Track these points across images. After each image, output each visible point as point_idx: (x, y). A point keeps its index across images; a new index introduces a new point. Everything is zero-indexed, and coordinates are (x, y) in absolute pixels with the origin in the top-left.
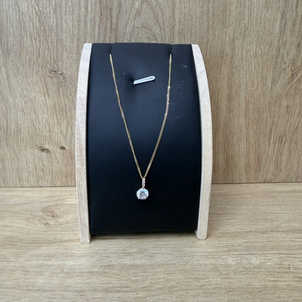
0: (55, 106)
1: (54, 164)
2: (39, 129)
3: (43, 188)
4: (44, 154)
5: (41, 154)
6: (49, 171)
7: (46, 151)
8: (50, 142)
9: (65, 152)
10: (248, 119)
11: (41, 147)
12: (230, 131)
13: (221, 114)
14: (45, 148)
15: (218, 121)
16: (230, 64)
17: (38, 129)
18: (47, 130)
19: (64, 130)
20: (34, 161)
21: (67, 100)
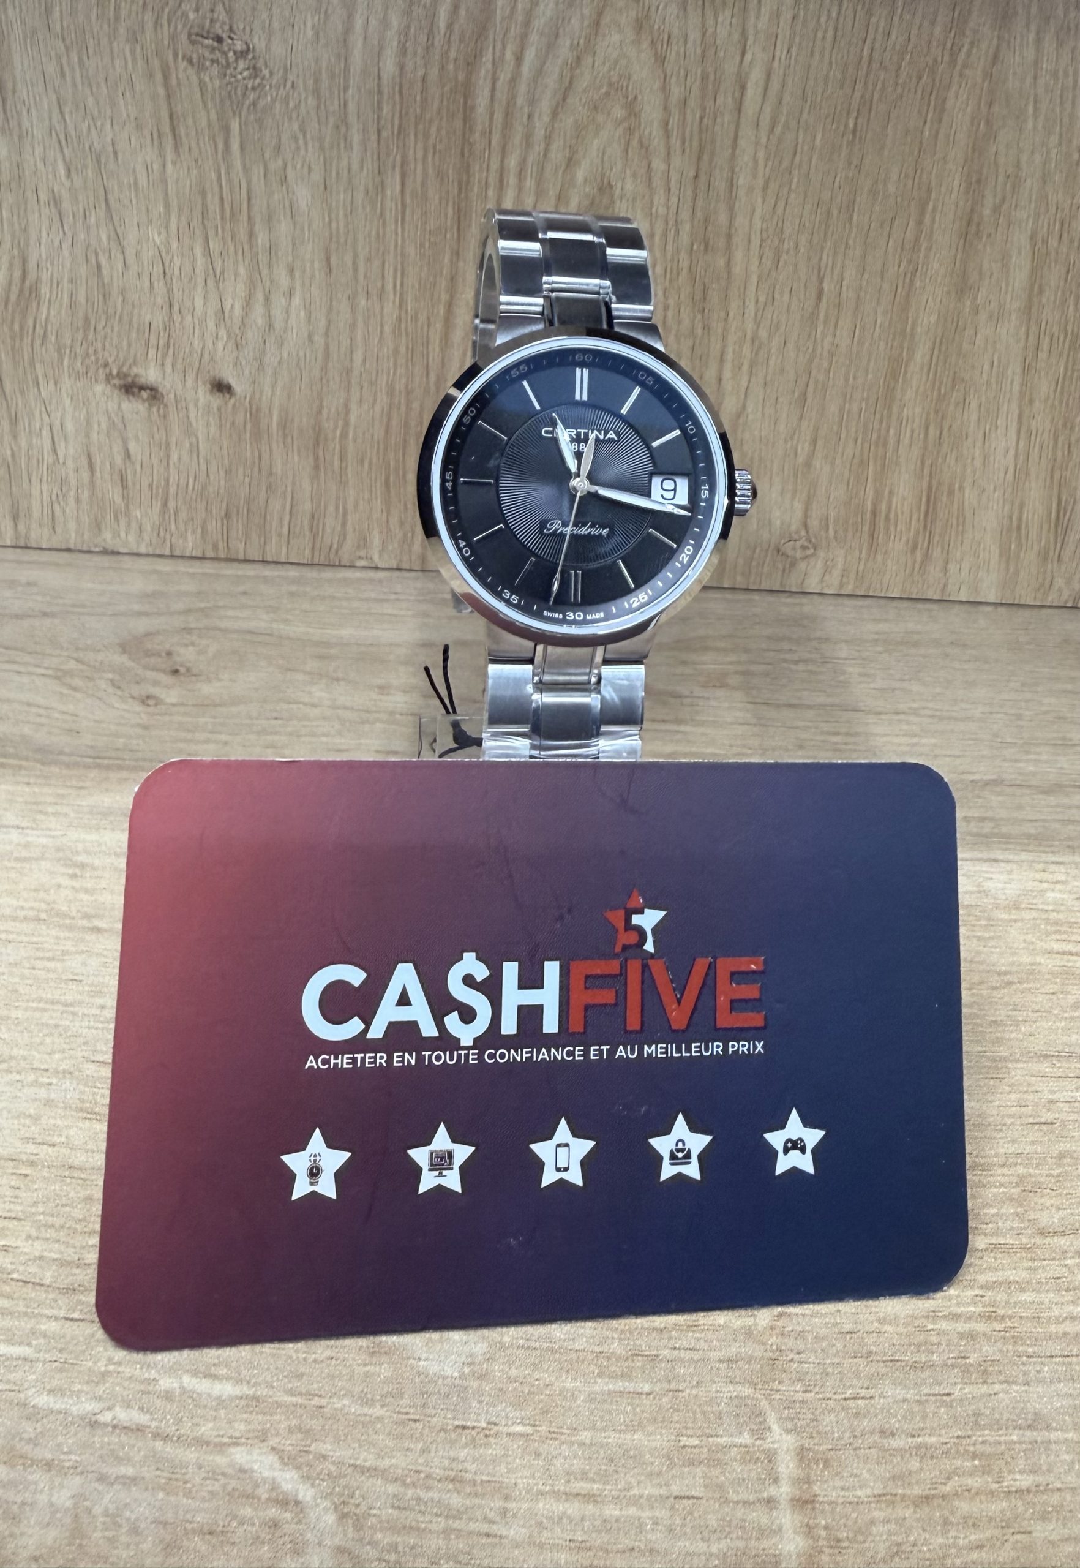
0: (203, 193)
1: (174, 457)
2: (123, 292)
3: (120, 558)
4: (134, 408)
5: (119, 407)
6: (151, 486)
7: (145, 394)
8: (164, 357)
9: (230, 406)
10: (1034, 329)
11: (126, 376)
12: (955, 373)
13: (925, 298)
14: (142, 381)
15: (908, 330)
16: (984, 81)
17: (115, 291)
18: (160, 300)
19: (232, 306)
20: (88, 436)
21: (258, 171)
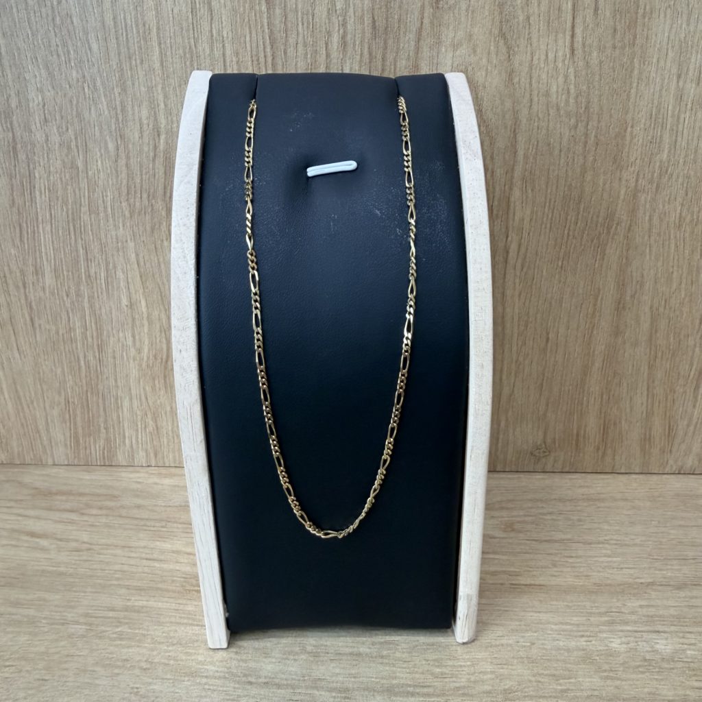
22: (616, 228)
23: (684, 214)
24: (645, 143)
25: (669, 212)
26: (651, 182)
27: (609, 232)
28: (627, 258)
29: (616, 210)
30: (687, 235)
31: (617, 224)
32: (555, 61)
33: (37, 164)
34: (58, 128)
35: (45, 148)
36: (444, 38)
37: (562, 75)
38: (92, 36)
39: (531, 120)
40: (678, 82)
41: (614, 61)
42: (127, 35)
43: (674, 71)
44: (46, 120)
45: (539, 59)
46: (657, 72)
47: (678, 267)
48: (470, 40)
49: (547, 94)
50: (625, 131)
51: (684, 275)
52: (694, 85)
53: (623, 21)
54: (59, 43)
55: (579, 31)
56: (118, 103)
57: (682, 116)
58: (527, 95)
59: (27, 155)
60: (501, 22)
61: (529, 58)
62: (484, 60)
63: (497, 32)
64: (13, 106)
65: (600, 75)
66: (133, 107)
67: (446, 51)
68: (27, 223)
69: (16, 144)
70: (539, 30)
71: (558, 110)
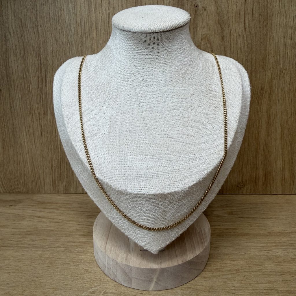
22: (265, 94)
23: (290, 88)
24: (274, 62)
25: (285, 87)
26: (277, 76)
27: (262, 95)
28: (270, 105)
29: (265, 87)
30: (292, 96)
31: (266, 92)
32: (239, 33)
33: (49, 72)
34: (57, 59)
35: (52, 66)
36: (198, 25)
37: (241, 38)
38: (72, 26)
39: (231, 54)
40: (284, 39)
41: (260, 32)
42: (85, 25)
43: (282, 35)
44: (53, 56)
45: (233, 32)
46: (276, 36)
47: (290, 108)
48: (208, 26)
49: (237, 44)
50: (266, 57)
51: (293, 111)
52: (290, 40)
53: (262, 18)
54: (60, 29)
55: (247, 22)
56: (80, 50)
57: (287, 51)
58: (229, 45)
59: (45, 69)
60: (219, 19)
61: (229, 32)
62: (213, 33)
63: (217, 23)
64: (42, 51)
65: (256, 37)
66: (85, 51)
67: (199, 30)
68: (43, 95)
69: (41, 65)
70: (233, 22)
71: (241, 50)
